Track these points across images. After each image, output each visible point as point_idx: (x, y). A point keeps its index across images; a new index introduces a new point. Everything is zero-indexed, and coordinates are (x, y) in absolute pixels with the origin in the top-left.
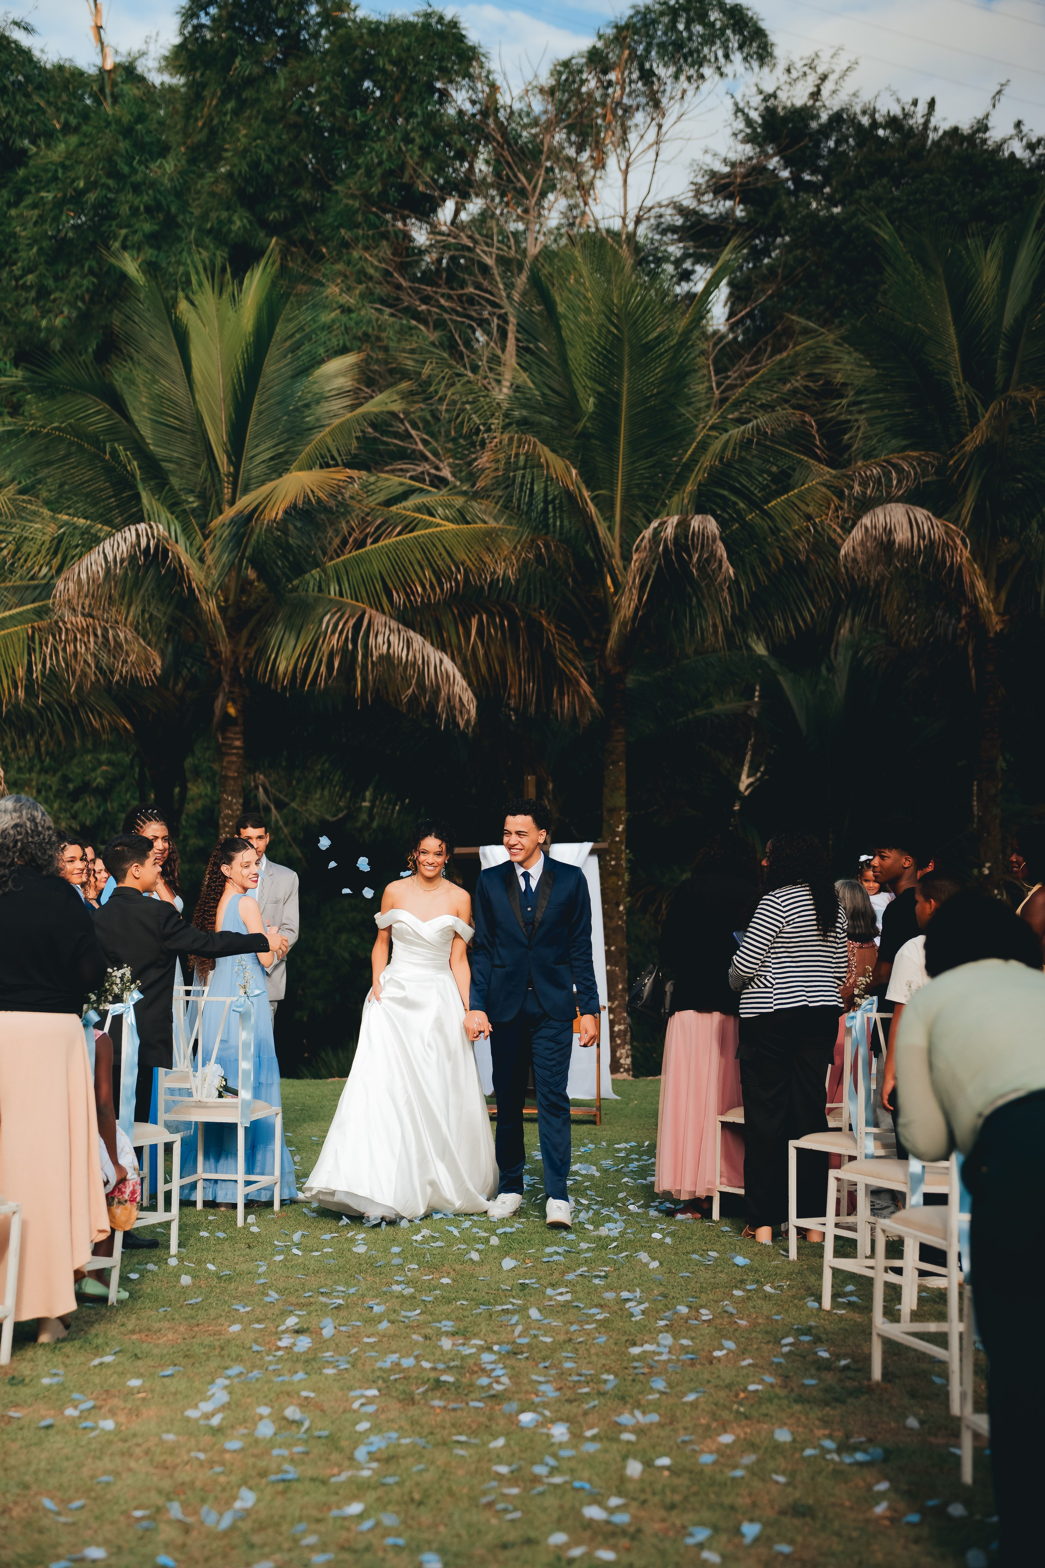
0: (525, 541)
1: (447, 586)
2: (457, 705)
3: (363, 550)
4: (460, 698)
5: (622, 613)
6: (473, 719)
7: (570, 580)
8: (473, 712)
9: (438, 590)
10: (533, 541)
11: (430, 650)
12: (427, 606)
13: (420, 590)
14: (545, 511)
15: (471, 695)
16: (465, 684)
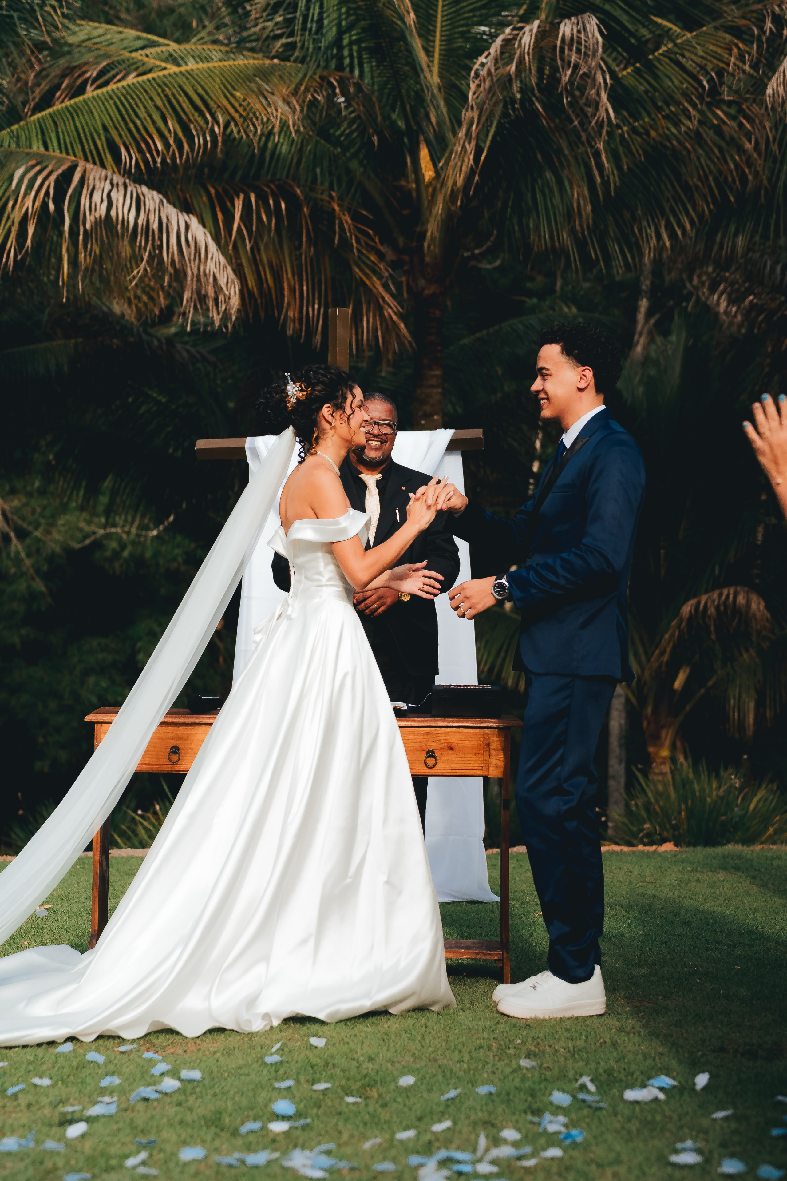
0: (311, 77)
1: (199, 141)
2: (211, 293)
3: (81, 98)
4: (215, 279)
5: (450, 184)
6: (233, 311)
7: (375, 139)
8: (235, 302)
9: (186, 145)
10: (322, 78)
11: (170, 212)
12: (170, 168)
13: (160, 146)
14: (338, 42)
15: (232, 275)
16: (222, 260)
